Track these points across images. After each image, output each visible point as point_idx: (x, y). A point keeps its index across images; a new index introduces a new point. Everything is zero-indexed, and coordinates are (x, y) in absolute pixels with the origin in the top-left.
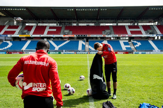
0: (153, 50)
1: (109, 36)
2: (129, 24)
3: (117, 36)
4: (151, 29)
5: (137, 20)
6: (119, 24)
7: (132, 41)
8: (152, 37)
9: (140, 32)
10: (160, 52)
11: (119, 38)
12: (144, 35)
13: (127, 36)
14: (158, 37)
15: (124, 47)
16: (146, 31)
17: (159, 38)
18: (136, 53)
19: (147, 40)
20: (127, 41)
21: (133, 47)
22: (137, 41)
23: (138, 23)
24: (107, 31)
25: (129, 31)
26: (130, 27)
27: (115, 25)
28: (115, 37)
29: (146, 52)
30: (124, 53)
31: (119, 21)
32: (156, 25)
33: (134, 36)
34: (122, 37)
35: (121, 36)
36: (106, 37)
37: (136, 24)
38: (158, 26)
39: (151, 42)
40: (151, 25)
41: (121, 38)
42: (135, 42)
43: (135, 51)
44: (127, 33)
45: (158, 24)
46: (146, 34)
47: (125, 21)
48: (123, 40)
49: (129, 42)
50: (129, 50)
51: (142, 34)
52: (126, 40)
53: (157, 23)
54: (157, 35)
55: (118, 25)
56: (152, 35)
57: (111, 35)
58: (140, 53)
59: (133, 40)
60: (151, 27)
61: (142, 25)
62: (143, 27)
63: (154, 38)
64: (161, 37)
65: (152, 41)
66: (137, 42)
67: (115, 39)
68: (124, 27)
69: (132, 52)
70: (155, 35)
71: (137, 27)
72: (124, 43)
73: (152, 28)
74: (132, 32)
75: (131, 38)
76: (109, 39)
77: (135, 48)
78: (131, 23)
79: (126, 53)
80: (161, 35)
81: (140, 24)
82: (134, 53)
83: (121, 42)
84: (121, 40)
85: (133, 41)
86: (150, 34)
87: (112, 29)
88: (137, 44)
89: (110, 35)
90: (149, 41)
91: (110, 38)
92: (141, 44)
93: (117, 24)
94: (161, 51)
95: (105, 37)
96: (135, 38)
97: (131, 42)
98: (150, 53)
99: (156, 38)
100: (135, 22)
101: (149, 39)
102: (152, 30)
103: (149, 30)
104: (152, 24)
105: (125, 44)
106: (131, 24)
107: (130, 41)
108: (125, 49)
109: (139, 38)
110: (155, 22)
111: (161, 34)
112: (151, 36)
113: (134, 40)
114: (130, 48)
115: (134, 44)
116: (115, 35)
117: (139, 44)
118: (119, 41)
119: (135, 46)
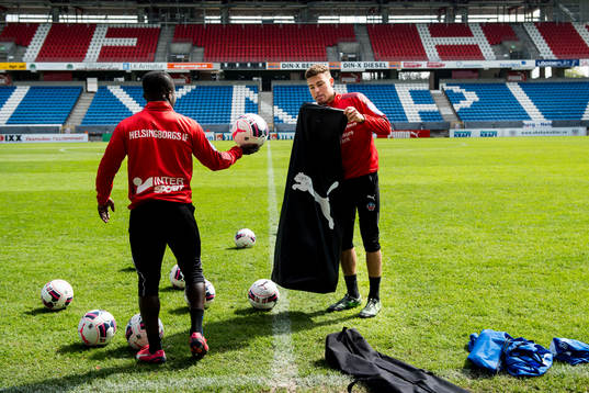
0: (525, 122)
1: (356, 67)
2: (432, 19)
3: (387, 65)
4: (517, 40)
5: (462, 1)
6: (394, 19)
7: (446, 88)
8: (522, 71)
9: (474, 52)
10: (550, 129)
11: (391, 74)
12: (490, 61)
13: (424, 65)
14: (542, 71)
15: (413, 111)
16: (498, 48)
17: (548, 73)
18: (458, 135)
19: (502, 81)
20: (425, 87)
21: (446, 111)
22: (462, 86)
23: (466, 12)
24: (346, 46)
25: (430, 44)
26: (436, 30)
27: (377, 22)
28: (379, 71)
29: (498, 130)
30: (412, 136)
31: (391, 6)
32: (536, 23)
33: (450, 64)
34: (403, 71)
35: (402, 65)
36: (343, 69)
37: (458, 19)
38: (542, 27)
39: (516, 90)
40: (517, 23)
41: (403, 76)
42: (456, 89)
43: (458, 124)
44: (422, 55)
45: (542, 17)
46: (497, 59)
47: (417, 6)
48: (409, 81)
49: (433, 92)
50: (432, 124)
51: (483, 59)
52: (419, 81)
53: (537, 13)
54: (538, 61)
55: (390, 21)
56: (519, 62)
57: (362, 63)
58: (476, 132)
59: (449, 81)
60: (516, 29)
61: (481, 24)
62: (487, 28)
63: (527, 73)
64: (553, 69)
65: (520, 84)
66: (463, 91)
67: (379, 77)
68: (411, 30)
69: (443, 131)
70: (530, 64)
71: (464, 30)
72: (413, 93)
73: (520, 35)
74: (445, 52)
75: (439, 75)
76: (353, 80)
77: (457, 114)
78: (439, 12)
79: (420, 136)
80: (554, 63)
81: (474, 19)
82: (452, 132)
83: (403, 92)
84: (402, 81)
85: (450, 88)
86: (513, 56)
87: (364, 38)
88: (461, 97)
89: (356, 63)
90: (507, 84)
91: (359, 74)
92: (477, 99)
93: (385, 19)
94: (553, 125)
95: (339, 71)
96: (453, 74)
97: (439, 92)
98: (513, 133)
99: (535, 74)
100: (456, 11)
101: (510, 78)
102: (519, 44)
103: (506, 43)
104: (521, 18)
105: (418, 97)
106: (439, 19)
107: (437, 88)
108: (418, 120)
109: (470, 74)
110: (530, 9)
111: (554, 58)
112: (517, 64)
113: (453, 81)
114: (436, 115)
115: (452, 98)
116: (379, 63)
117: (471, 97)
118: (392, 87)
119: (457, 107)
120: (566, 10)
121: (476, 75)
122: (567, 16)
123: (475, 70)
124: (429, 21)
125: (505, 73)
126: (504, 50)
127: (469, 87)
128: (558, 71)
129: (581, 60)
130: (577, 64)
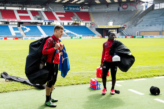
0: (41, 36)
2: (18, 9)
3: (6, 20)
5: (25, 4)
6: (8, 8)
7: (22, 27)
8: (41, 23)
9: (28, 18)
11: (7, 23)
13: (16, 21)
15: (13, 33)
16: (34, 17)
17: (47, 24)
21: (22, 33)
22: (26, 26)
23: (26, 7)
25: (17, 15)
26: (19, 12)
27: (3, 9)
28: (4, 22)
29: (35, 38)
30: (14, 39)
32: (44, 11)
33: (23, 21)
34: (11, 22)
35: (10, 20)
37: (24, 9)
38: (45, 12)
39: (39, 28)
40: (39, 11)
41: (10, 23)
42: (24, 27)
43: (25, 36)
44: (15, 18)
45: (45, 10)
46: (34, 20)
47: (14, 5)
48: (12, 25)
49: (18, 28)
50: (18, 36)
51: (31, 19)
52: (15, 25)
53: (44, 9)
54: (44, 21)
55: (7, 9)
56: (40, 21)
58: (30, 38)
59: (22, 25)
60: (39, 12)
61: (30, 11)
62: (32, 12)
63: (42, 23)
64: (48, 23)
65: (40, 26)
66: (26, 28)
67: (4, 24)
68: (12, 11)
69: (21, 38)
70: (42, 21)
71: (26, 12)
72: (13, 28)
73: (40, 14)
74: (21, 17)
75: (20, 23)
77: (25, 33)
78: (20, 7)
79: (16, 39)
80: (48, 21)
81: (28, 9)
82: (24, 38)
83: (11, 27)
84: (10, 25)
85: (23, 27)
86: (39, 19)
88: (26, 29)
90: (37, 26)
92: (30, 30)
93: (5, 8)
96: (24, 23)
97: (20, 28)
98: (39, 38)
99: (44, 24)
100: (24, 7)
101: (38, 24)
102: (40, 16)
103: (37, 16)
104: (40, 10)
105: (15, 29)
106: (19, 9)
107: (19, 27)
108: (15, 35)
109: (28, 23)
110: (42, 8)
111: (48, 20)
112: (39, 21)
113: (24, 25)
114: (19, 34)
115: (23, 29)
116: (4, 20)
117: (28, 29)
118: (8, 26)
119: (25, 32)
120: (51, 8)
121: (29, 23)
122: (51, 10)
123: (29, 22)
124: (17, 9)
125: (36, 23)
126: (36, 17)
127: (28, 27)
128: (49, 23)
129: (54, 21)
130: (53, 22)
